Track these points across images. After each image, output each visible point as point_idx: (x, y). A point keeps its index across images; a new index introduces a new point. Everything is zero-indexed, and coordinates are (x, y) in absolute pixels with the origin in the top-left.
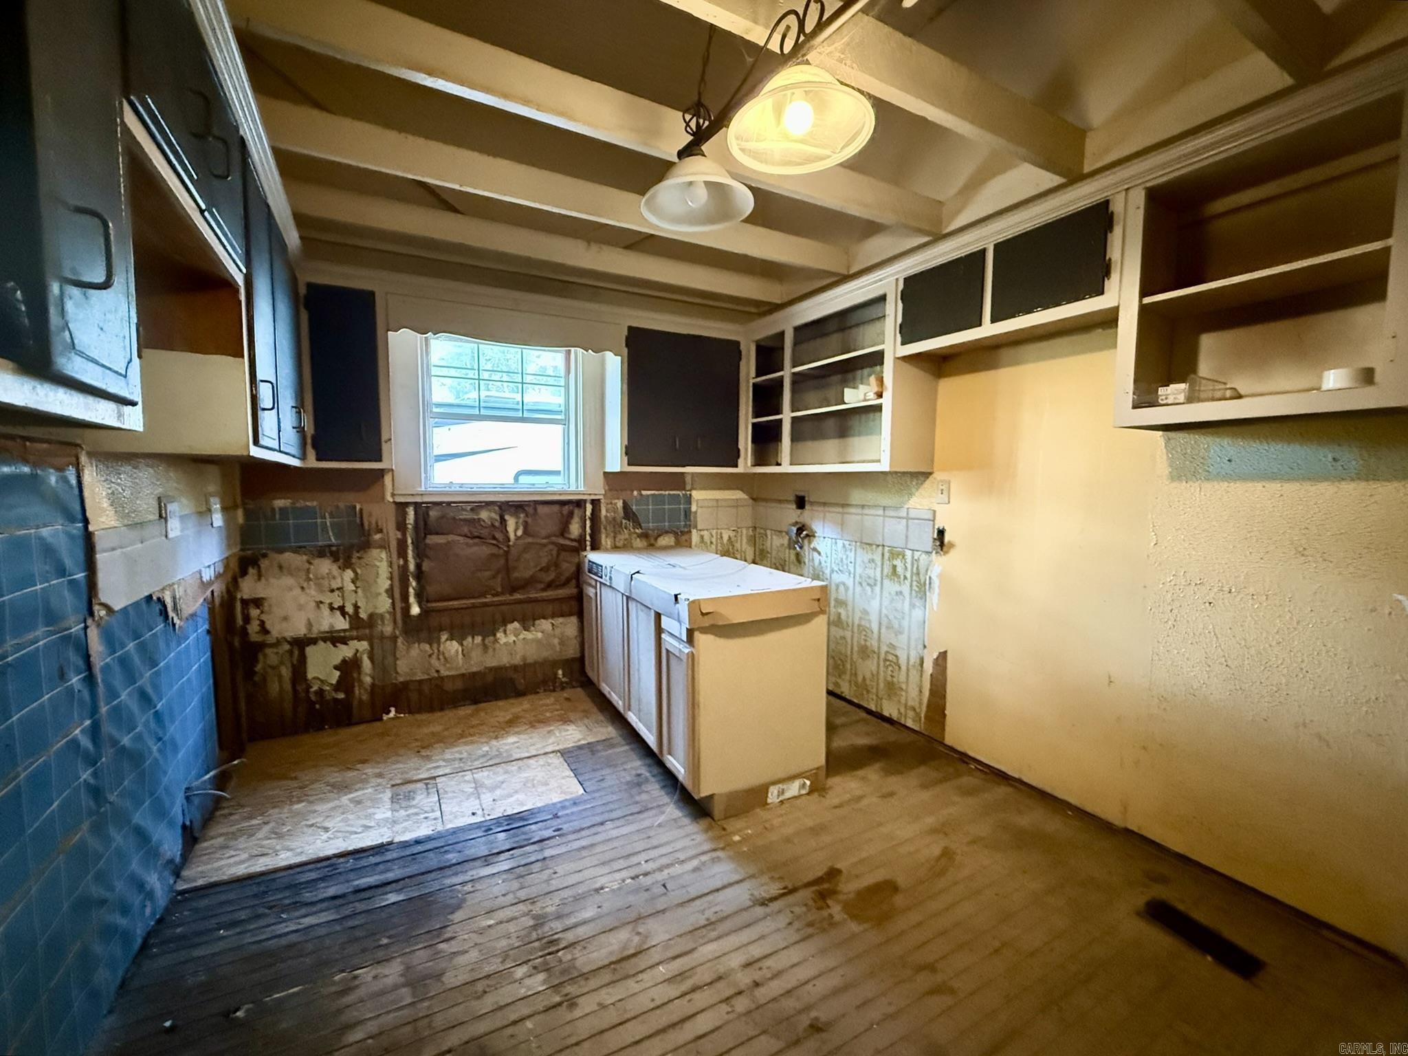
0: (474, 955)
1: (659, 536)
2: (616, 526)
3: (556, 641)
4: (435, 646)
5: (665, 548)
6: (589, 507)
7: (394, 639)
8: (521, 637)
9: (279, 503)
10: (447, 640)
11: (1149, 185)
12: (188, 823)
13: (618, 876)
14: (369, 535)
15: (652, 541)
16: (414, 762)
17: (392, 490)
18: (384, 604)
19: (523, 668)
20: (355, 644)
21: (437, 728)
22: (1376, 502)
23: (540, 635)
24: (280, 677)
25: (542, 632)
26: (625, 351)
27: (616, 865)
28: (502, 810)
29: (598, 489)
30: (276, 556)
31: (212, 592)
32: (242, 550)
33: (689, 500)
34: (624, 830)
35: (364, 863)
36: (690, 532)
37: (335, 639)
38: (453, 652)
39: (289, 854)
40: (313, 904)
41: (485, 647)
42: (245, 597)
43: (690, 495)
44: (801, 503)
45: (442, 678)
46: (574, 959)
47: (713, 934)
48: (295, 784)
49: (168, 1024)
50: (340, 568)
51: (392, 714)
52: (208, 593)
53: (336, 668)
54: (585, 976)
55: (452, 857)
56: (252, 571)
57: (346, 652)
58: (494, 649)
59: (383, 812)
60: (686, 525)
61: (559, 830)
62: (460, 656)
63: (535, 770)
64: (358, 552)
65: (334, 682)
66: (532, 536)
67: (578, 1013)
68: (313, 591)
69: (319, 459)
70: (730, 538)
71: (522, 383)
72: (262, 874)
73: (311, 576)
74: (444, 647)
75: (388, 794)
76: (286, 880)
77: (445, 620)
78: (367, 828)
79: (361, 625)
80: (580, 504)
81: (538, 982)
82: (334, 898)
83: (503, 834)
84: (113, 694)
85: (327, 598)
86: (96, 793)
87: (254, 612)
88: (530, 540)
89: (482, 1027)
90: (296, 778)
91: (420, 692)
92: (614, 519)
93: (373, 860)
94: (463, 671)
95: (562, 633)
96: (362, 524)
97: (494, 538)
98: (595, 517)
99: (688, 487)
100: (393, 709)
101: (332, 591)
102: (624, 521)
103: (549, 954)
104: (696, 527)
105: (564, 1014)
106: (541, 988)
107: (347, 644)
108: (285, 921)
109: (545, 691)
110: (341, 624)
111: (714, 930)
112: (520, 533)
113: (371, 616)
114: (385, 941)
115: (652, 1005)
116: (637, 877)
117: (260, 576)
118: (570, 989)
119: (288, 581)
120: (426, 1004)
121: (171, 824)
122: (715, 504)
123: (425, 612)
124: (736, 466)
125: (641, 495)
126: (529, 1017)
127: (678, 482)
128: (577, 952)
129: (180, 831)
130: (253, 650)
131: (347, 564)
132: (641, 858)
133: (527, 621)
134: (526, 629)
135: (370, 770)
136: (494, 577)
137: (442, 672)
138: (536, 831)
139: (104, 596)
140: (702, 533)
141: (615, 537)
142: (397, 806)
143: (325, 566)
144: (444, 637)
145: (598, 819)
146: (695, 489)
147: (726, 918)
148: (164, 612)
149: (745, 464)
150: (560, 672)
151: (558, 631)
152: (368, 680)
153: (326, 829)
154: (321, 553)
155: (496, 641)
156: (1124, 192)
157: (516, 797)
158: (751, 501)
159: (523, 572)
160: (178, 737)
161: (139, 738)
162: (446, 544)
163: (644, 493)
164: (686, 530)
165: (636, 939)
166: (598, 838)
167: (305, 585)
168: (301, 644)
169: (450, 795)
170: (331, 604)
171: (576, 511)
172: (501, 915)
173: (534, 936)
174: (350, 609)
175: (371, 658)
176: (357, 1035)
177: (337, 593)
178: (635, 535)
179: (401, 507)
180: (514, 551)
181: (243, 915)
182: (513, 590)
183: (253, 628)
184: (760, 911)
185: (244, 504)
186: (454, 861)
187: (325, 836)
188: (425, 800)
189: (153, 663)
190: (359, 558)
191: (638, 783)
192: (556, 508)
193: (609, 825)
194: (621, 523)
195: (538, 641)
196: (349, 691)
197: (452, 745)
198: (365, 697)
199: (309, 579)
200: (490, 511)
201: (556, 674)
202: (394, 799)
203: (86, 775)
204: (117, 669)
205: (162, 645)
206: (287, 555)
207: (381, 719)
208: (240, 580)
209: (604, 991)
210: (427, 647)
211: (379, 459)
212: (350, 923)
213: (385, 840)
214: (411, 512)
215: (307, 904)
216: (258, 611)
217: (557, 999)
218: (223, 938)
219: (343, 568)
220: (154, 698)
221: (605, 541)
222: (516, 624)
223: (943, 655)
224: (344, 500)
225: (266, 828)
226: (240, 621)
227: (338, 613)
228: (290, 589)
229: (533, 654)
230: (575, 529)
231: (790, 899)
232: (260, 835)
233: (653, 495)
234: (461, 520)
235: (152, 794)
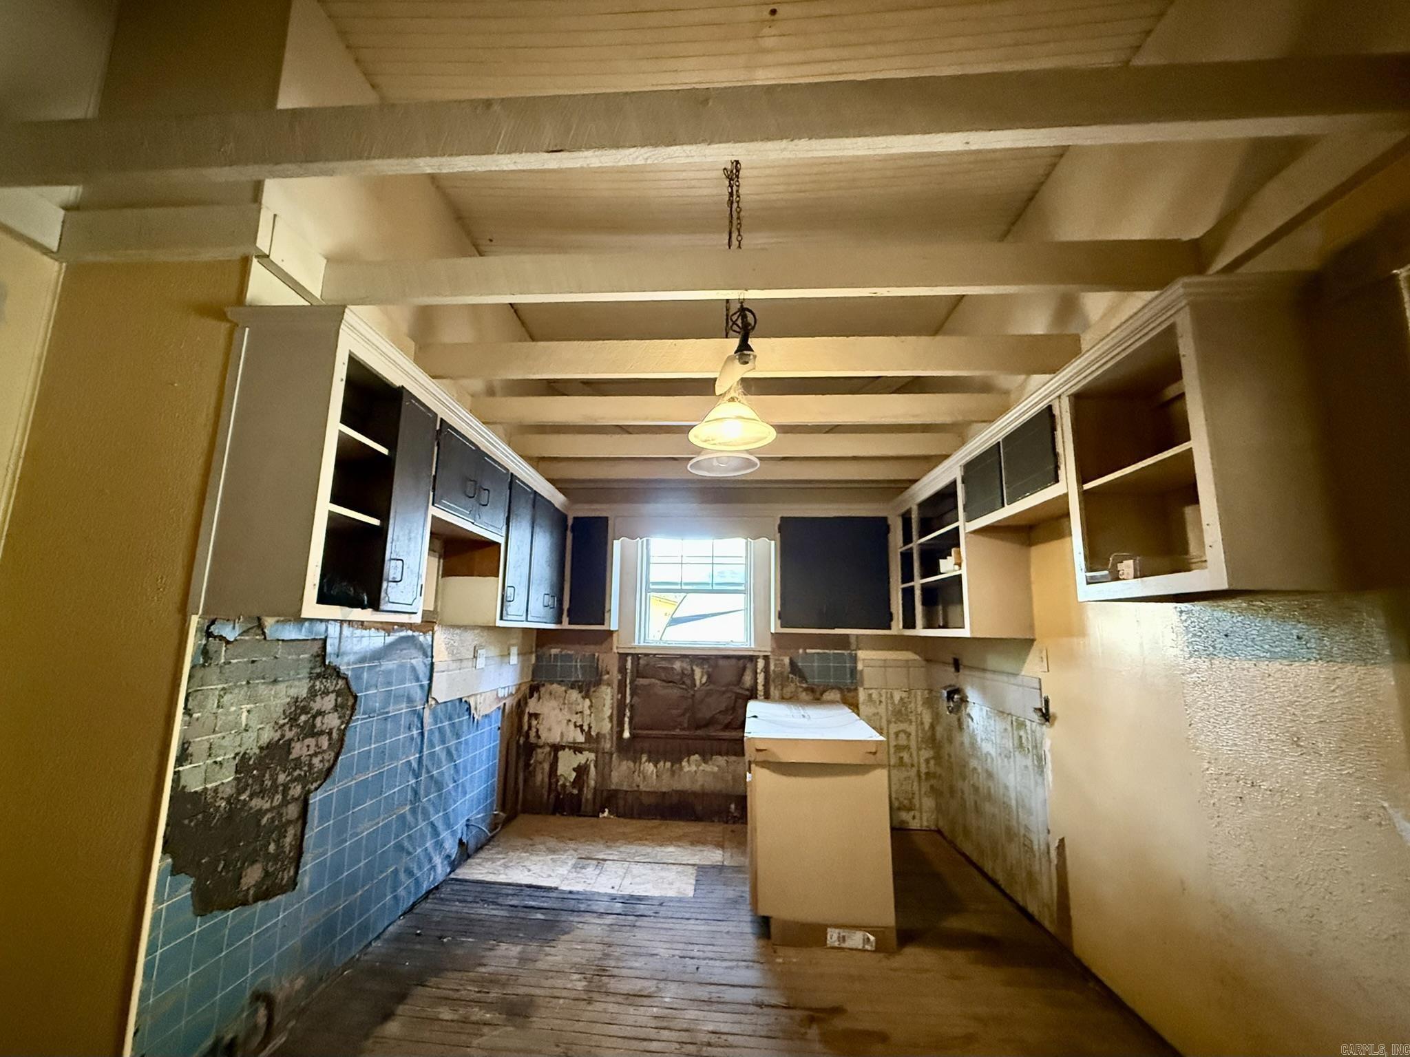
0: (559, 958)
1: (824, 691)
2: (783, 681)
3: (730, 777)
4: (637, 764)
5: (832, 702)
6: (761, 664)
7: (611, 754)
8: (701, 768)
9: (554, 651)
10: (646, 761)
11: (1070, 393)
12: (465, 841)
13: (672, 952)
14: (601, 675)
15: (818, 695)
16: (601, 847)
17: (619, 644)
18: (606, 727)
19: (702, 795)
20: (586, 753)
21: (627, 830)
22: (1338, 687)
23: (716, 769)
24: (543, 769)
25: (718, 766)
26: (778, 535)
27: (675, 946)
28: (631, 891)
29: (767, 647)
30: (549, 686)
31: (505, 704)
32: (532, 680)
33: (854, 659)
34: (702, 928)
35: (537, 894)
36: (856, 689)
37: (577, 749)
38: (650, 771)
39: (504, 877)
40: (501, 905)
41: (673, 773)
42: (531, 712)
43: (856, 654)
44: (957, 665)
45: (641, 793)
46: (609, 983)
47: (707, 1008)
48: (530, 842)
49: (418, 932)
50: (583, 697)
51: (606, 814)
52: (501, 704)
53: (574, 769)
54: (607, 993)
55: (583, 907)
56: (536, 695)
57: (581, 759)
58: (679, 776)
59: (563, 870)
60: (852, 683)
61: (656, 913)
62: (655, 777)
63: (671, 874)
64: (594, 686)
65: (572, 780)
66: (714, 683)
67: (590, 1008)
68: (566, 711)
69: (570, 623)
70: (902, 699)
71: (713, 564)
72: (488, 883)
73: (566, 702)
74: (644, 768)
75: (574, 861)
76: (495, 890)
77: (646, 745)
78: (550, 876)
79: (593, 741)
80: (753, 659)
81: (581, 985)
82: (512, 906)
83: (621, 904)
84: (432, 746)
85: (575, 718)
86: (416, 793)
87: (534, 723)
88: (711, 687)
89: (538, 992)
90: (532, 839)
91: (625, 800)
92: (782, 673)
93: (545, 894)
94: (656, 790)
95: (735, 771)
96: (597, 668)
97: (684, 683)
98: (766, 669)
99: (853, 647)
100: (607, 810)
101: (577, 713)
102: (791, 676)
103: (598, 975)
104: (862, 685)
105: (583, 1005)
106: (580, 989)
107: (581, 753)
108: (484, 908)
109: (719, 821)
110: (581, 738)
111: (708, 1006)
112: (704, 680)
113: (598, 734)
114: (521, 935)
115: (634, 1024)
116: (684, 957)
117: (539, 698)
118: (595, 996)
119: (553, 703)
120: (520, 971)
121: (454, 833)
122: (882, 664)
123: (633, 736)
124: (889, 628)
125: (806, 653)
126: (564, 998)
127: (844, 642)
128: (613, 981)
129: (457, 841)
130: (529, 749)
131: (587, 696)
132: (696, 947)
133: (706, 757)
134: (705, 761)
135: (572, 845)
136: (683, 714)
137: (641, 787)
138: (641, 908)
139: (434, 694)
140: (870, 692)
141: (782, 690)
142: (574, 870)
143: (574, 695)
144: (644, 758)
145: (687, 916)
146: (860, 649)
147: (723, 1003)
148: (469, 709)
149: (897, 627)
150: (733, 806)
151: (732, 768)
152: (592, 783)
153: (529, 870)
154: (572, 686)
155: (681, 768)
156: (1057, 400)
157: (646, 885)
158: (924, 663)
159: (705, 713)
160: (468, 785)
161: (442, 773)
162: (649, 685)
163: (808, 651)
164: (852, 687)
165: (653, 989)
166: (677, 926)
167: (562, 707)
168: (556, 748)
169: (608, 873)
170: (575, 723)
171: (749, 665)
172: (588, 946)
173: (596, 963)
174: (586, 728)
175: (596, 767)
176: (483, 969)
177: (579, 715)
178: (801, 690)
179: (623, 657)
180: (697, 695)
181: (470, 899)
182: (698, 727)
183: (533, 733)
184: (752, 1009)
185: (536, 651)
186: (582, 909)
187: (527, 873)
188: (591, 871)
189: (458, 736)
190: (594, 692)
191: (735, 902)
192: (733, 661)
193: (692, 922)
194: (788, 677)
195: (714, 774)
196: (581, 790)
197: (630, 843)
198: (590, 796)
199: (564, 704)
200: (682, 662)
201: (729, 808)
202: (575, 866)
203: (412, 781)
204: (437, 734)
205: (465, 728)
206: (555, 686)
207: (598, 817)
208: (529, 700)
209: (611, 1005)
210: (631, 764)
211: (603, 624)
212: (511, 920)
213: (553, 885)
214: (629, 659)
215: (498, 905)
216: (536, 722)
217: (585, 997)
218: (457, 906)
219: (584, 698)
220: (455, 756)
221: (774, 692)
222: (696, 757)
223: (1062, 841)
224: (588, 650)
225: (502, 861)
226: (526, 727)
227: (579, 729)
228: (554, 709)
229: (711, 785)
230: (748, 679)
231: (785, 1011)
232: (499, 863)
233: (818, 653)
234: (659, 667)
235: (445, 810)
